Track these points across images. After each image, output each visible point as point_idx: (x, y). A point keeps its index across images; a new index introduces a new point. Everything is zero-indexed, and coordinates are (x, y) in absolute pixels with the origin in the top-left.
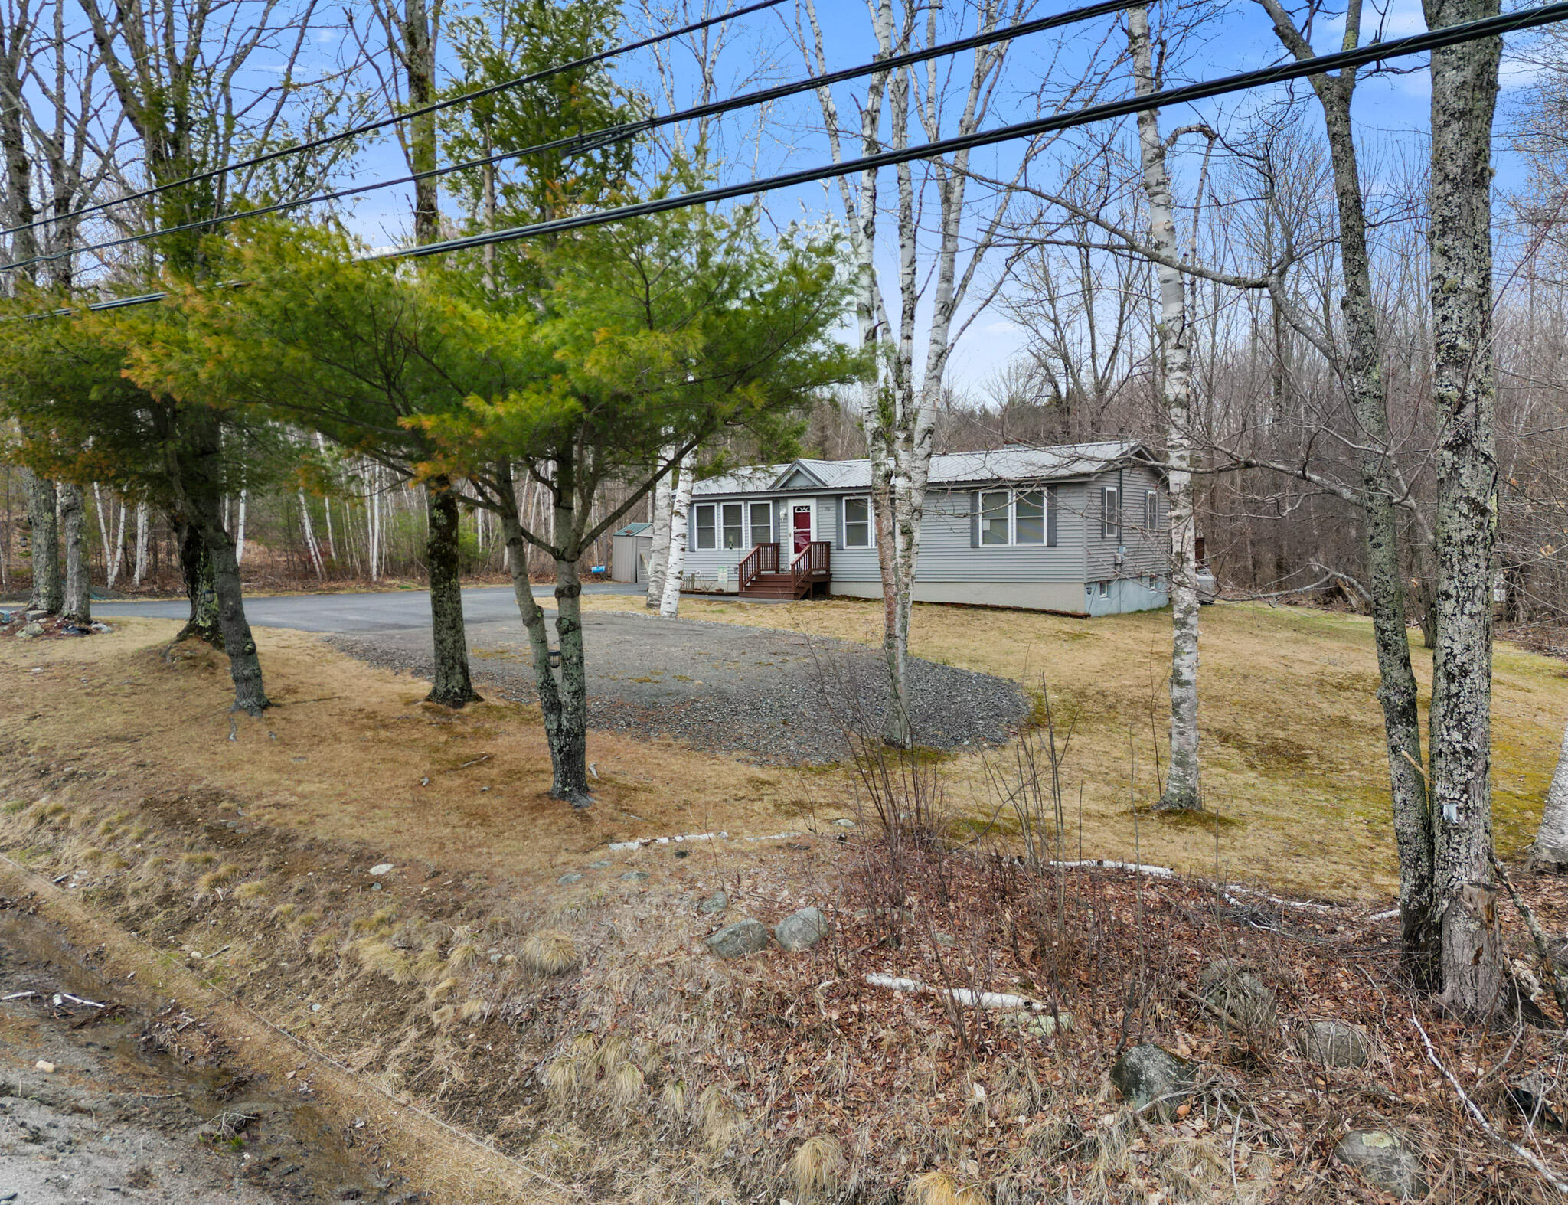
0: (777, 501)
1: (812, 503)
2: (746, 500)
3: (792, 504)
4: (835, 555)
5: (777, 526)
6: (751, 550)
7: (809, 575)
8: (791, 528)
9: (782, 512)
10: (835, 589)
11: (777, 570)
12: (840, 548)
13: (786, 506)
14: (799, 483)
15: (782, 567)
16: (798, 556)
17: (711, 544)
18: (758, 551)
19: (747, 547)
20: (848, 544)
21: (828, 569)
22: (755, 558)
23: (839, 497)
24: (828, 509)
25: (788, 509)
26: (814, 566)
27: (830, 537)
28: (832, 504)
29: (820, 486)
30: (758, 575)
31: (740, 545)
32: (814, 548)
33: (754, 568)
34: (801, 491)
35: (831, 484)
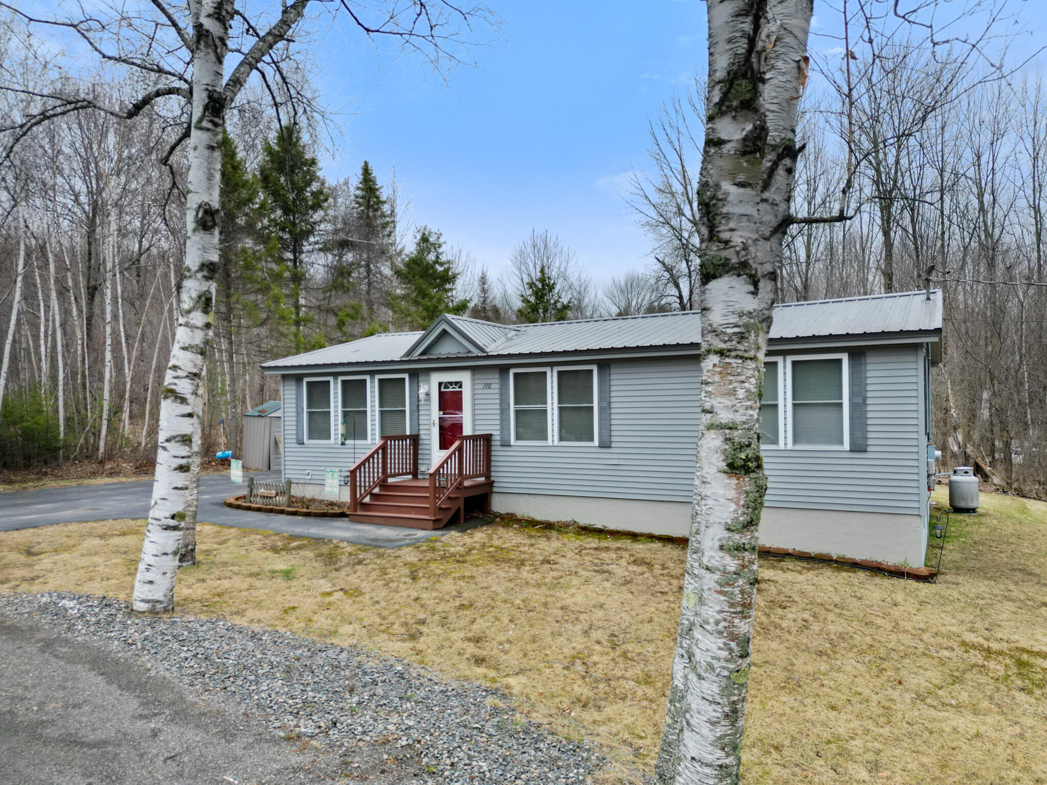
0: (415, 374)
1: (465, 377)
2: (372, 373)
3: (436, 378)
4: (498, 453)
5: (416, 409)
6: (378, 442)
7: (459, 487)
8: (435, 413)
9: (423, 390)
10: (499, 505)
11: (415, 474)
12: (506, 444)
13: (428, 381)
14: (446, 349)
15: (422, 468)
16: (445, 453)
17: (325, 434)
18: (383, 448)
19: (373, 439)
20: (518, 437)
21: (487, 474)
22: (378, 459)
23: (503, 370)
24: (488, 386)
25: (431, 387)
26: (467, 470)
27: (491, 427)
28: (494, 379)
29: (476, 352)
30: (383, 484)
31: (364, 436)
32: (468, 446)
33: (377, 473)
34: (448, 359)
35: (492, 349)
